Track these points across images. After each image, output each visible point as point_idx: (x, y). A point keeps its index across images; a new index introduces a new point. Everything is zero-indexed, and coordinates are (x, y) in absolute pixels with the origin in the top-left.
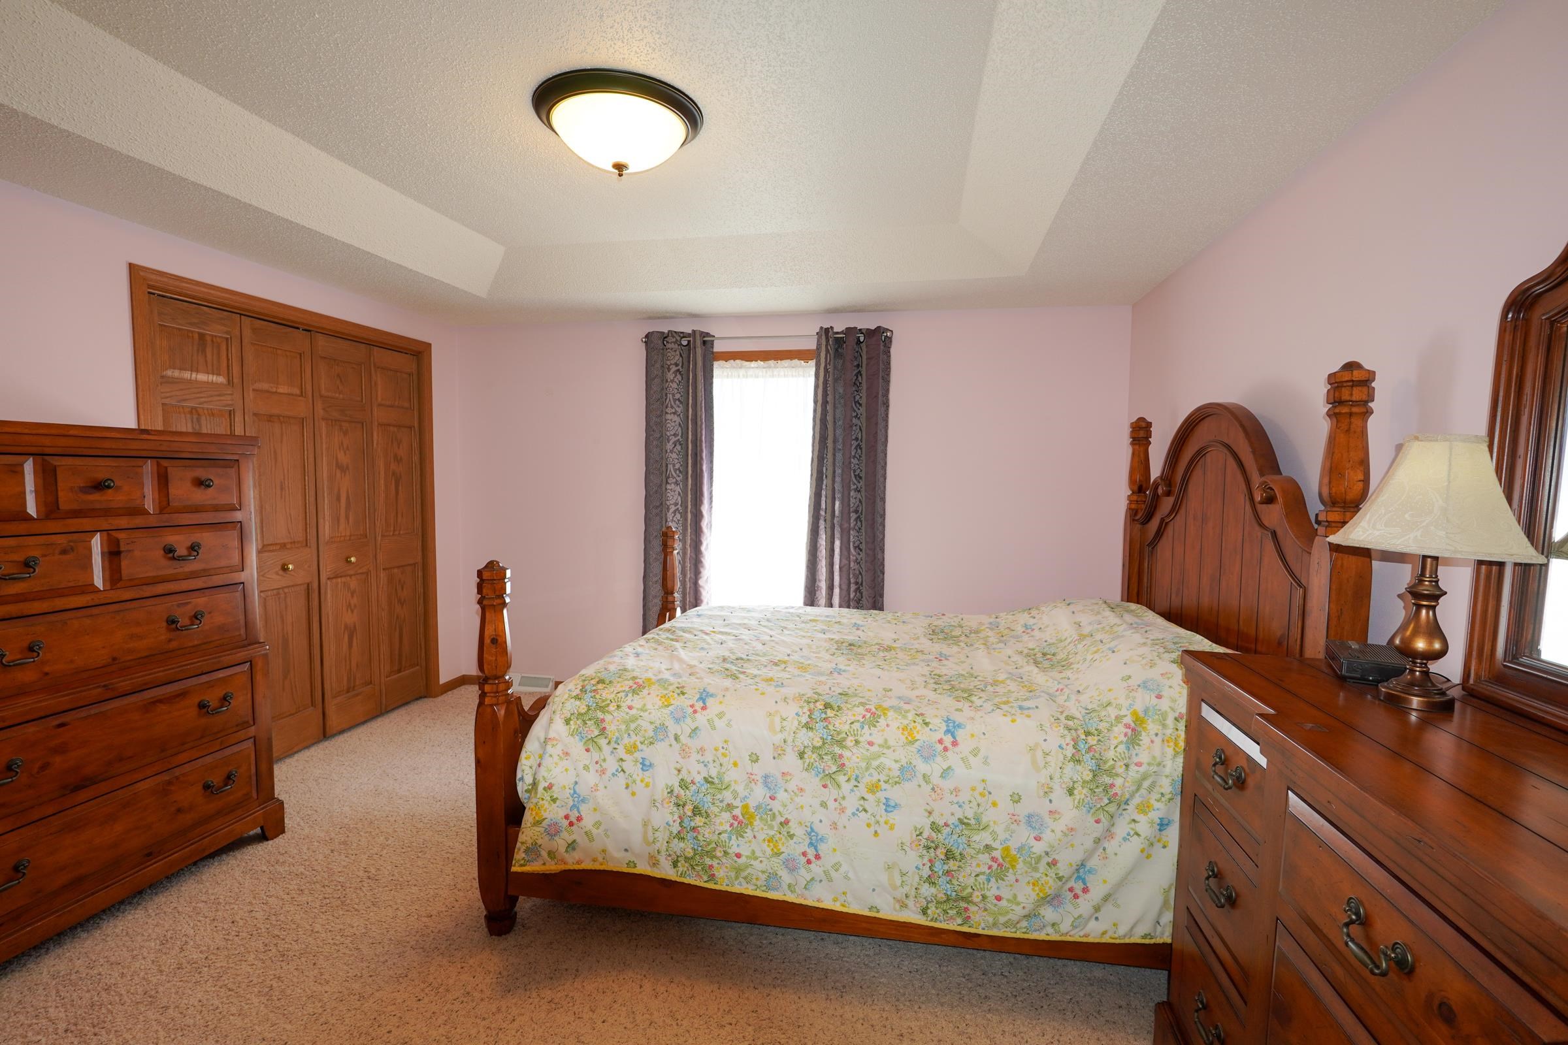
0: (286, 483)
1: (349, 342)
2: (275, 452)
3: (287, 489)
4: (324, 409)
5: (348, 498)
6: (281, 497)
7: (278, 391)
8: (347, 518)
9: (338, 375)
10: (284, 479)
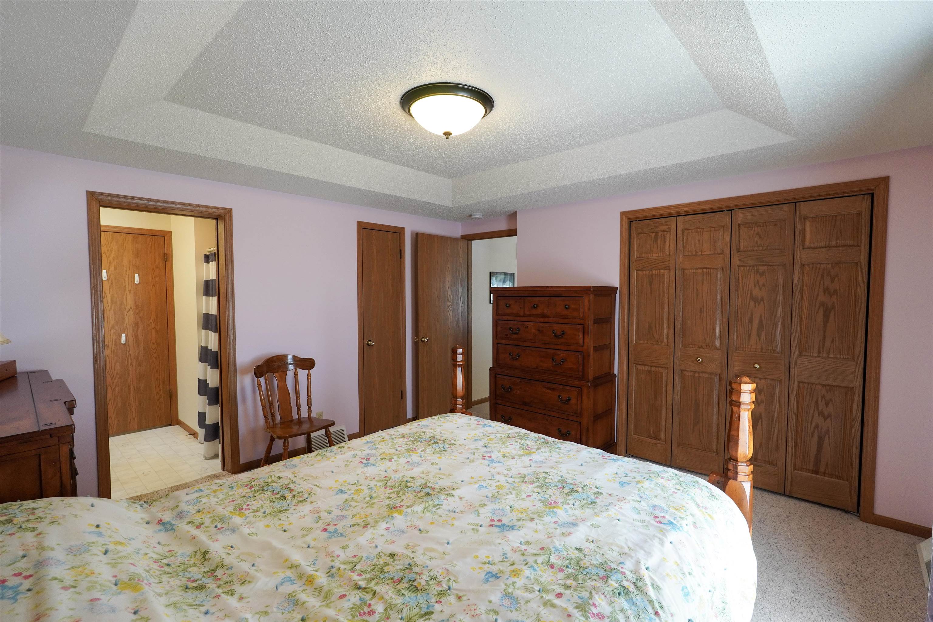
0: (705, 309)
1: (770, 207)
2: (697, 290)
3: (705, 312)
4: (740, 260)
5: (761, 322)
6: (700, 318)
7: (703, 253)
8: (759, 336)
9: (758, 234)
10: (703, 307)
